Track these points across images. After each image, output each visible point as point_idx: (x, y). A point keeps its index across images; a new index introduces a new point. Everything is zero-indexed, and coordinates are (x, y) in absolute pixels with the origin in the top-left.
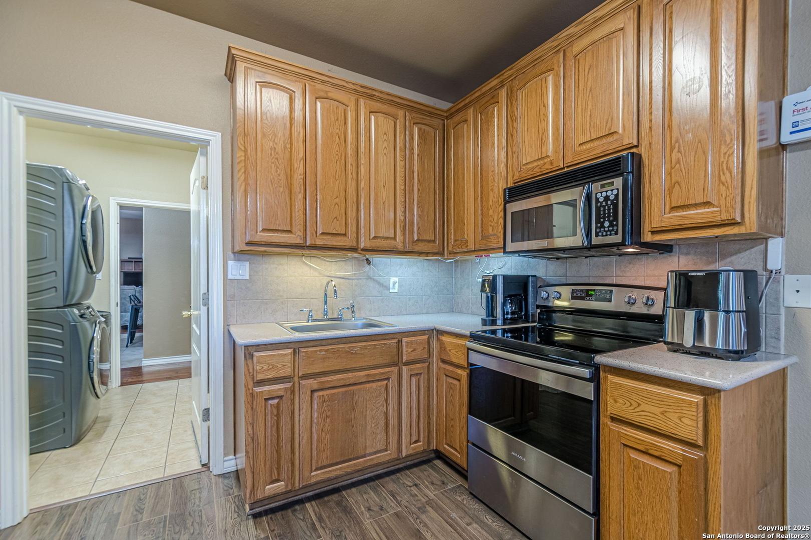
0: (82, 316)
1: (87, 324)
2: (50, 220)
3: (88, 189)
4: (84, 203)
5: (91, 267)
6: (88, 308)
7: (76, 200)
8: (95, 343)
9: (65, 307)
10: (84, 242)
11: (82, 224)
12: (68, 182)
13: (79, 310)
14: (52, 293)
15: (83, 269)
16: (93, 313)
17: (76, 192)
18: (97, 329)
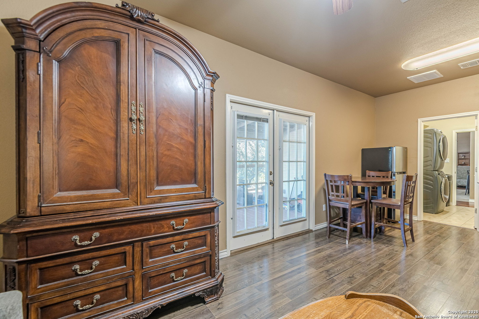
0: (439, 174)
1: (440, 177)
2: (430, 145)
3: (442, 133)
4: (440, 138)
5: (442, 159)
6: (441, 172)
7: (437, 138)
8: (443, 183)
9: (434, 171)
10: (440, 151)
11: (439, 145)
12: (435, 133)
13: (438, 172)
14: (430, 167)
15: (439, 159)
16: (443, 174)
17: (437, 135)
18: (444, 179)
